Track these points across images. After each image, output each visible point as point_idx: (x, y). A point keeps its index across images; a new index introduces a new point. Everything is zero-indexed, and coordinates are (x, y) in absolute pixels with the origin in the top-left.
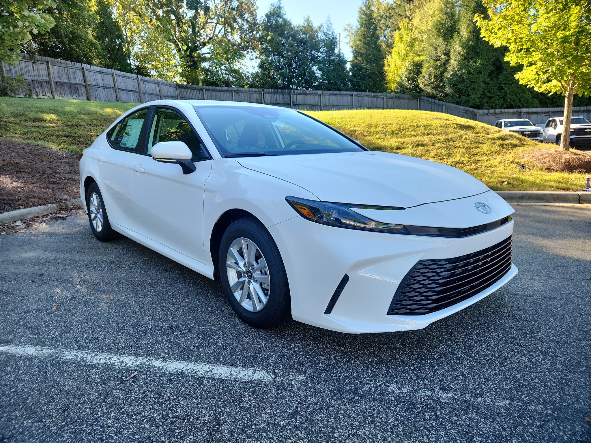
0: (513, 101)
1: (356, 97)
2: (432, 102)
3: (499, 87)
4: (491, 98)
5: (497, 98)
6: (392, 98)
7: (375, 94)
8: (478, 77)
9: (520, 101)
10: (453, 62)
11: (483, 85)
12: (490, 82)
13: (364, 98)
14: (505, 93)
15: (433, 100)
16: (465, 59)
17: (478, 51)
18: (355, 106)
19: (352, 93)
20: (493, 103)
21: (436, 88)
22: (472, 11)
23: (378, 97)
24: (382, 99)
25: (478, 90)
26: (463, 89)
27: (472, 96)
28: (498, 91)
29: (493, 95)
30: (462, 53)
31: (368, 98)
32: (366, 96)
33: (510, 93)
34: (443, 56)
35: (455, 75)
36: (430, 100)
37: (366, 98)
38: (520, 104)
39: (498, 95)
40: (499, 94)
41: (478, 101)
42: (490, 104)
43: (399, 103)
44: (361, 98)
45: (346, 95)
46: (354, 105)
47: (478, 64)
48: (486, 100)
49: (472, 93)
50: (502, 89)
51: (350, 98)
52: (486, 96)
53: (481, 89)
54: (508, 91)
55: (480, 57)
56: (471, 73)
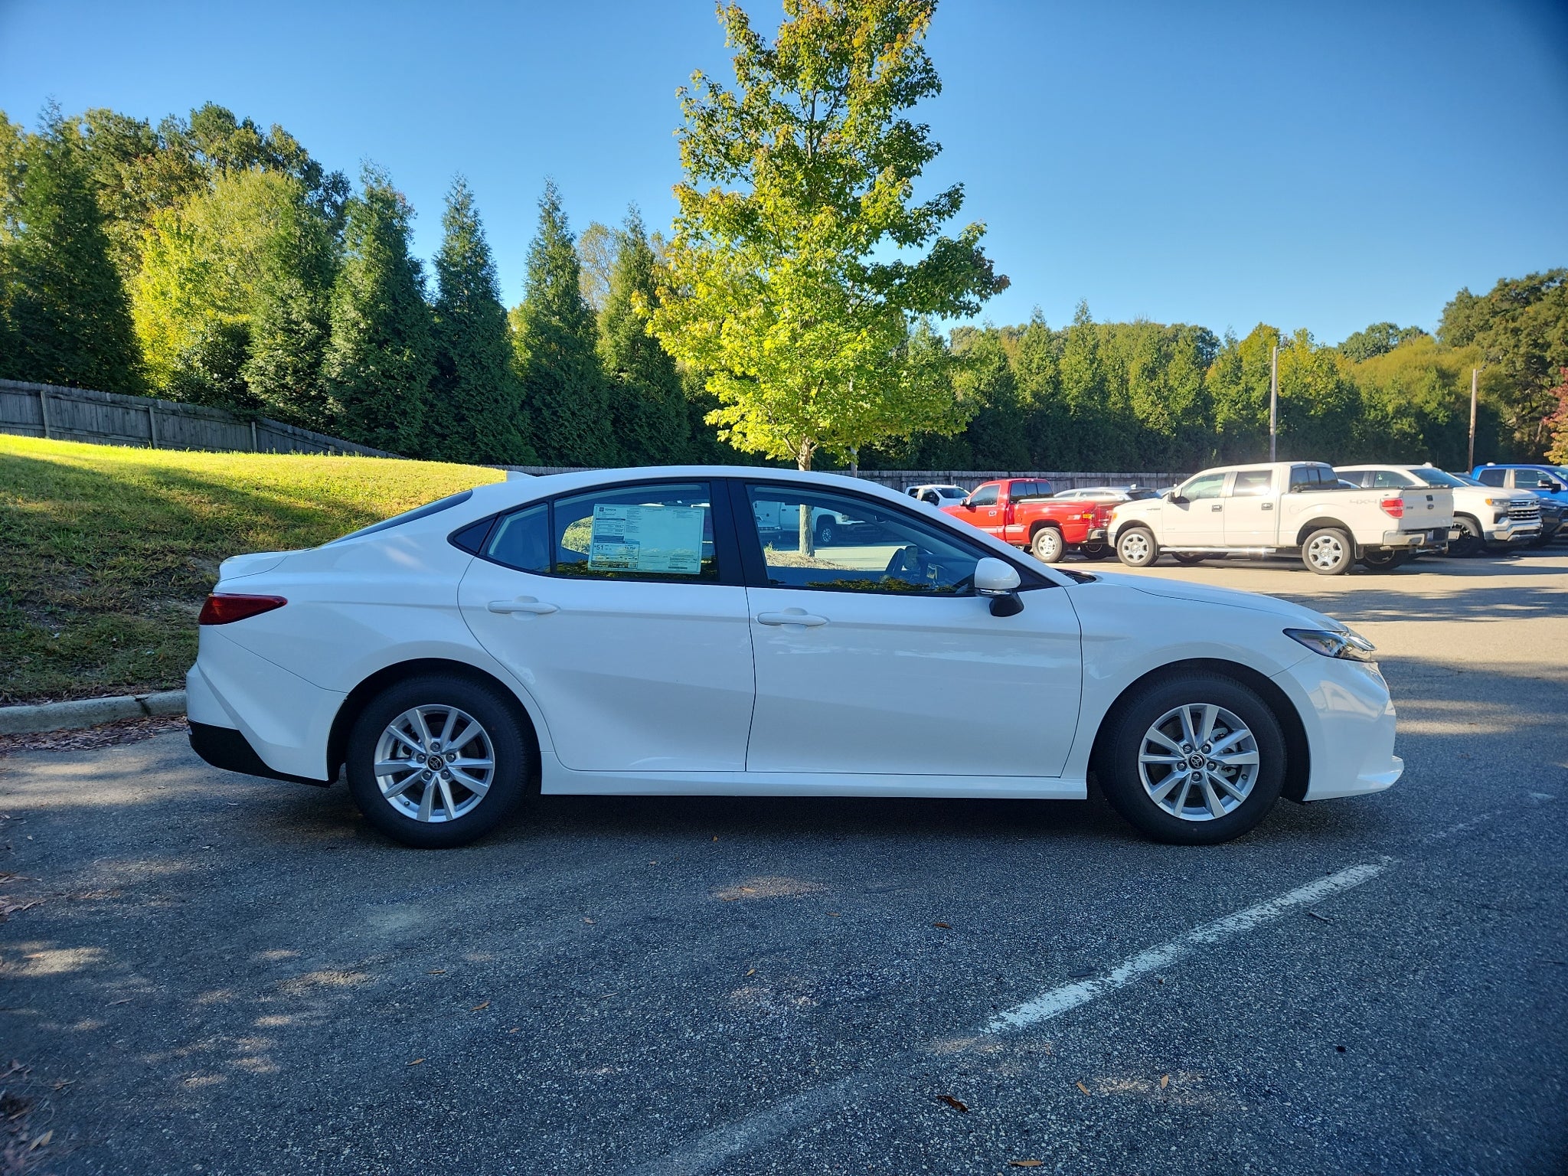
0: (492, 449)
1: (52, 401)
2: (295, 434)
3: (456, 415)
4: (444, 437)
5: (456, 438)
6: (174, 413)
7: (118, 397)
8: (408, 388)
9: (505, 450)
10: (342, 344)
11: (422, 406)
12: (435, 402)
13: (80, 405)
14: (472, 430)
15: (298, 430)
16: (371, 340)
17: (401, 328)
18: (51, 426)
19: (36, 386)
20: (451, 448)
21: (301, 399)
22: (373, 233)
23: (127, 405)
24: (141, 414)
25: (413, 417)
26: (378, 410)
27: (403, 431)
28: (455, 423)
29: (446, 432)
30: (362, 325)
31: (93, 407)
32: (87, 398)
33: (482, 432)
34: (307, 325)
35: (349, 372)
36: (290, 428)
37: (87, 406)
38: (506, 456)
39: (457, 433)
40: (460, 430)
41: (416, 441)
42: (445, 452)
43: (198, 429)
44: (69, 403)
45: (17, 391)
46: (46, 423)
47: (405, 359)
48: (433, 441)
49: (402, 424)
50: (463, 419)
51: (28, 401)
52: (433, 431)
53: (419, 415)
54: (478, 426)
55: (408, 343)
56: (393, 377)
